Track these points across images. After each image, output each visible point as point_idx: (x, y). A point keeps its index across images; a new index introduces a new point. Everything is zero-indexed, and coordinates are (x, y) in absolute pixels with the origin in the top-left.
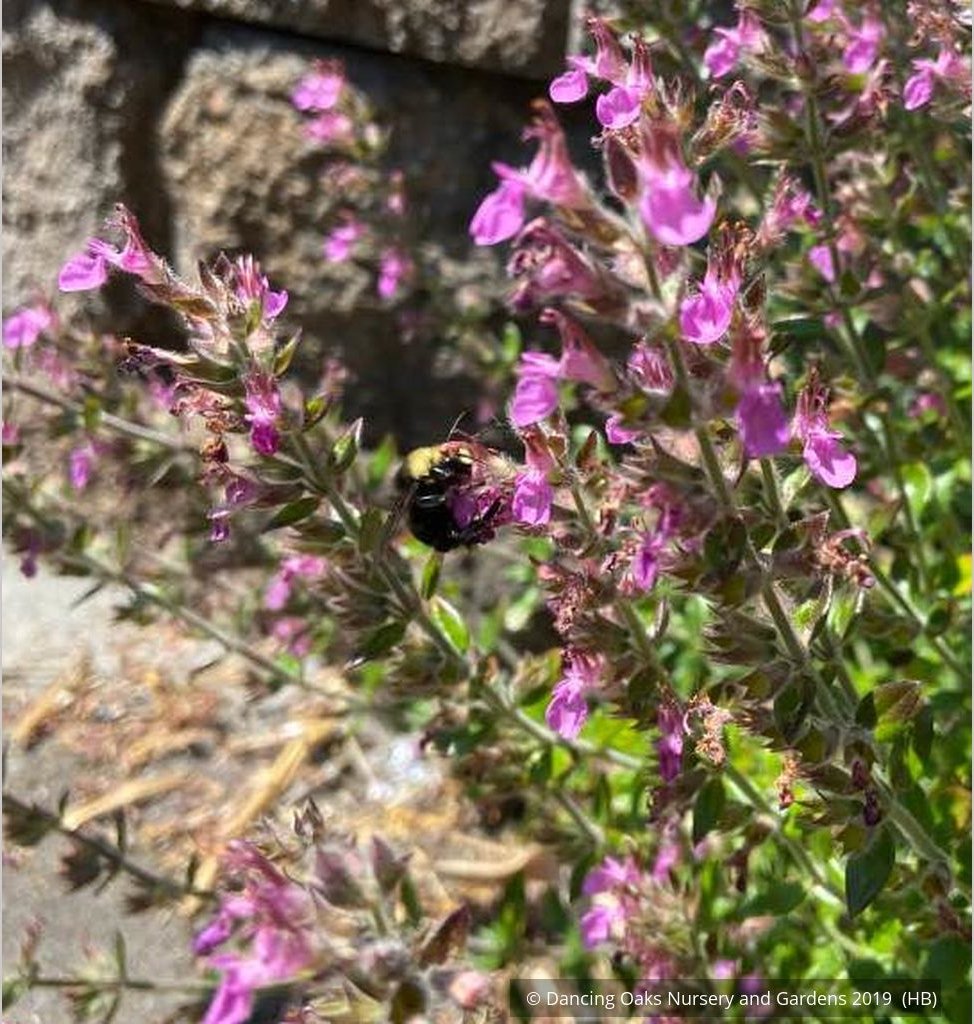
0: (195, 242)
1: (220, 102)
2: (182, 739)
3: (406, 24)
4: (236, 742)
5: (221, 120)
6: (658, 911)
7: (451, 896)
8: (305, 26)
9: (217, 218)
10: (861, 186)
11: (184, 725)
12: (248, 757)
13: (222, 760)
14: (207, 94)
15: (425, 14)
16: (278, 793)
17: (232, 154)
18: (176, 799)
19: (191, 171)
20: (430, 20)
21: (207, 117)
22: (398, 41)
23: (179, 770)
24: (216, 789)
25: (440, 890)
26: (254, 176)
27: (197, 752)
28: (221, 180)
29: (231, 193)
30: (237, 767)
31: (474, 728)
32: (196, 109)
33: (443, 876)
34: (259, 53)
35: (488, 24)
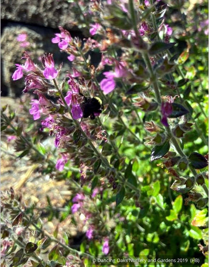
0: (7, 66)
1: (11, 37)
2: (7, 170)
3: (48, 21)
4: (18, 169)
5: (11, 41)
6: (88, 204)
7: (63, 199)
8: (27, 21)
9: (11, 61)
10: (127, 54)
11: (7, 166)
12: (20, 172)
13: (15, 173)
14: (8, 36)
15: (51, 19)
16: (27, 180)
17: (13, 48)
18: (6, 182)
19: (6, 52)
20: (53, 20)
21: (8, 41)
22: (46, 24)
23: (6, 176)
24: (14, 179)
25: (61, 198)
26: (18, 52)
27: (10, 172)
28: (11, 53)
29: (13, 56)
30: (18, 174)
31: (49, 169)
32: (6, 39)
33: (61, 195)
34: (18, 27)
35: (64, 20)
